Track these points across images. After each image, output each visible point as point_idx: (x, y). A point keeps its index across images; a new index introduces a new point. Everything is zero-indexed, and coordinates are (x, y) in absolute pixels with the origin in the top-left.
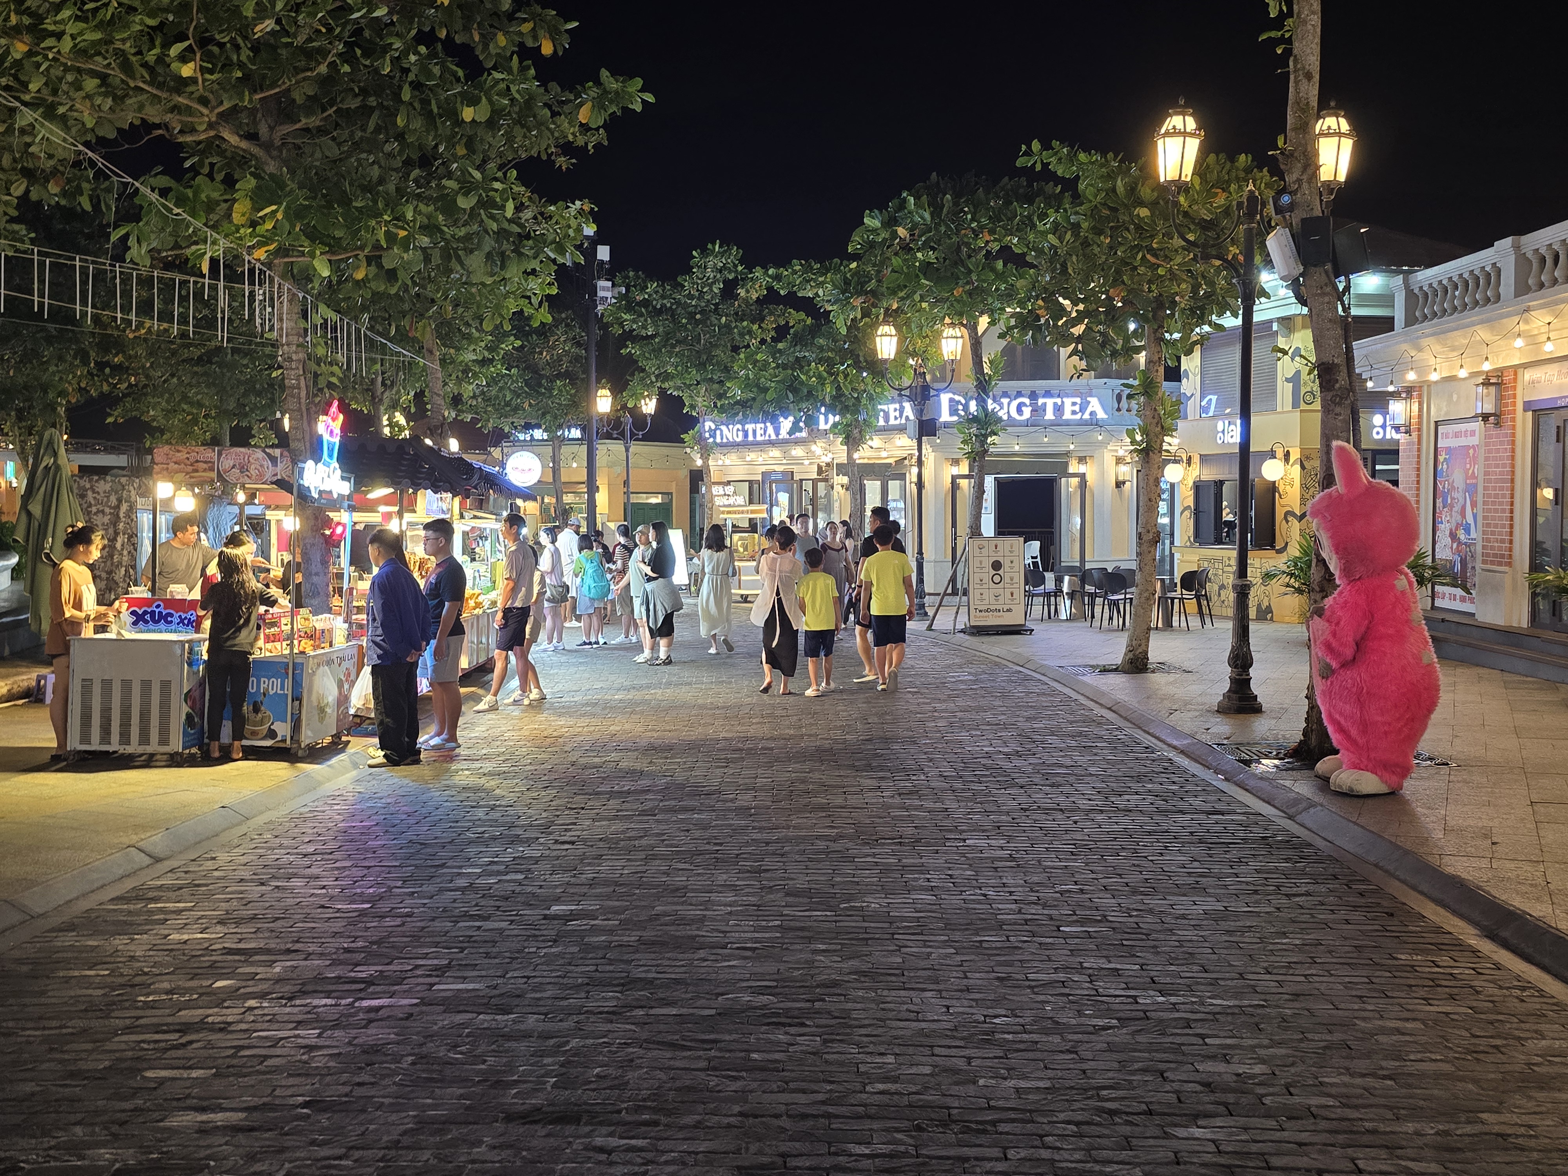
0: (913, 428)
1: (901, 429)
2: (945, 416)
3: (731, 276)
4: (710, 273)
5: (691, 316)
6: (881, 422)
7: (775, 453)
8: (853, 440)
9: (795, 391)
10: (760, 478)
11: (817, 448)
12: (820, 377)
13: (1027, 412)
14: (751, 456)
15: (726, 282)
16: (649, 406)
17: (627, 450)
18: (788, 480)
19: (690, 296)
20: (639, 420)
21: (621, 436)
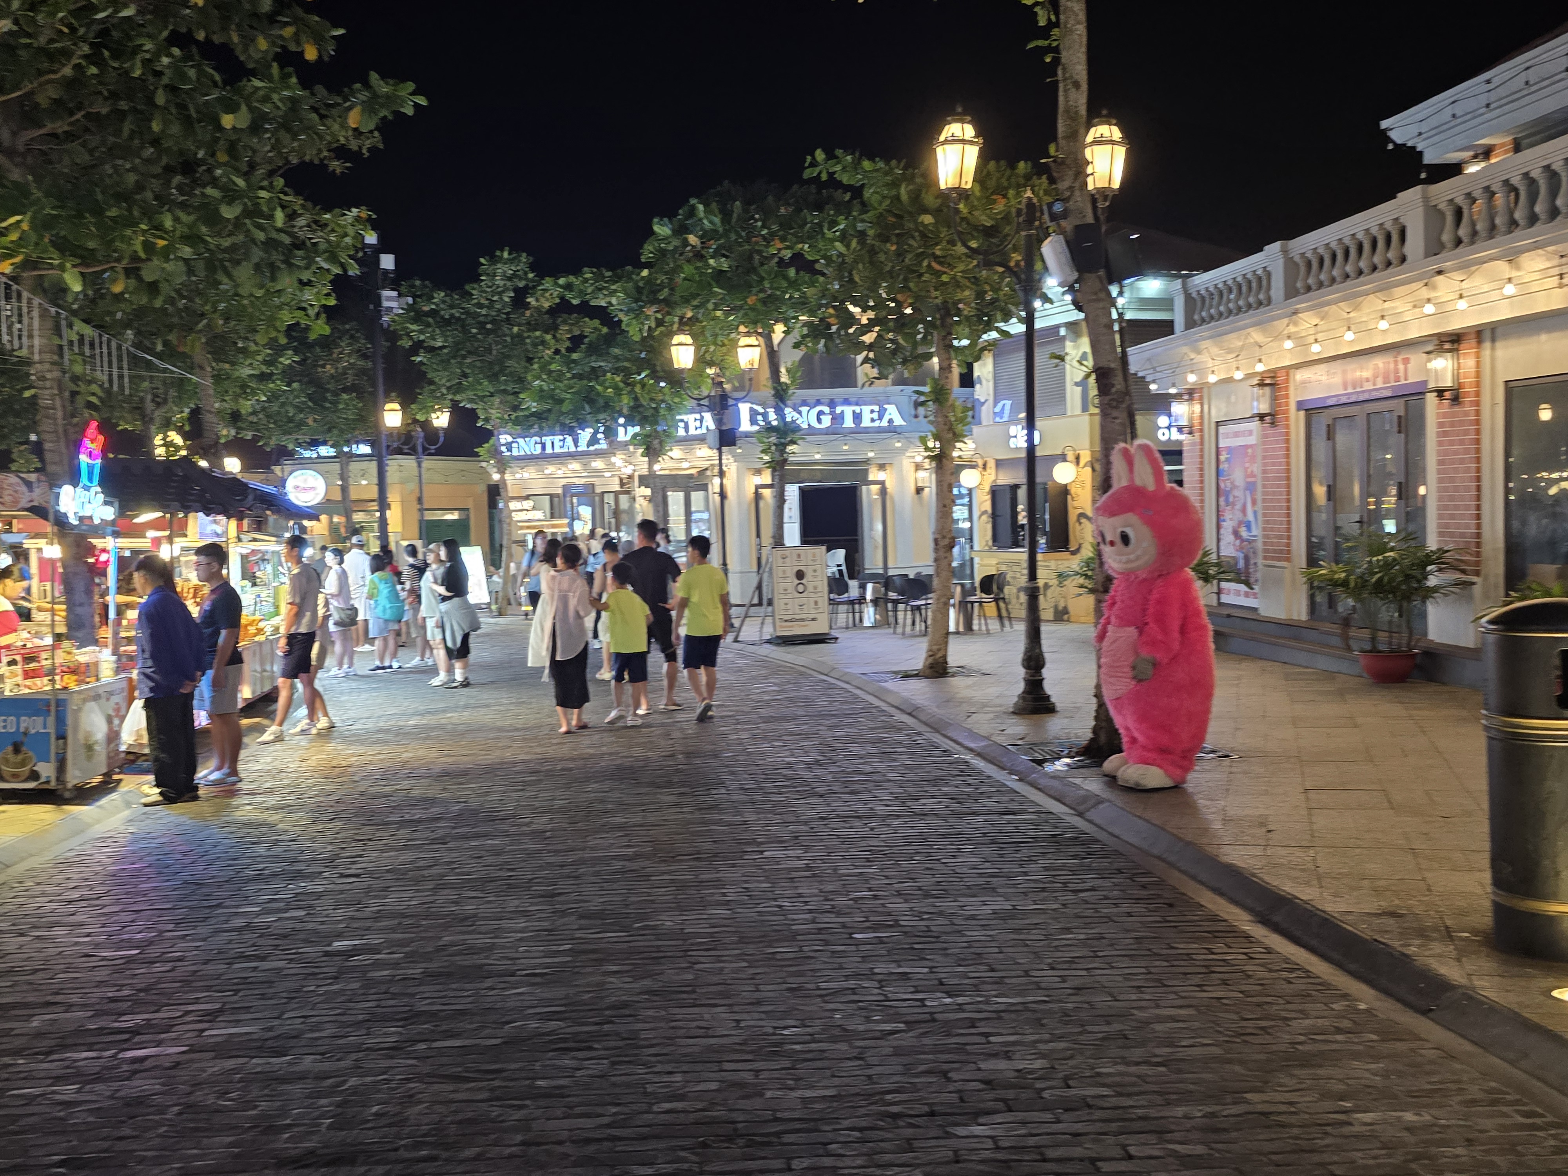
0: (714, 439)
1: (701, 439)
2: (745, 426)
3: (521, 284)
4: (499, 281)
5: (481, 326)
6: (681, 432)
7: (575, 466)
8: (653, 451)
9: (591, 401)
10: (560, 491)
11: (618, 460)
12: (616, 388)
13: (826, 421)
14: (550, 469)
15: (516, 290)
16: (441, 420)
17: (419, 466)
18: (589, 494)
19: (480, 306)
20: (431, 434)
21: (413, 451)
